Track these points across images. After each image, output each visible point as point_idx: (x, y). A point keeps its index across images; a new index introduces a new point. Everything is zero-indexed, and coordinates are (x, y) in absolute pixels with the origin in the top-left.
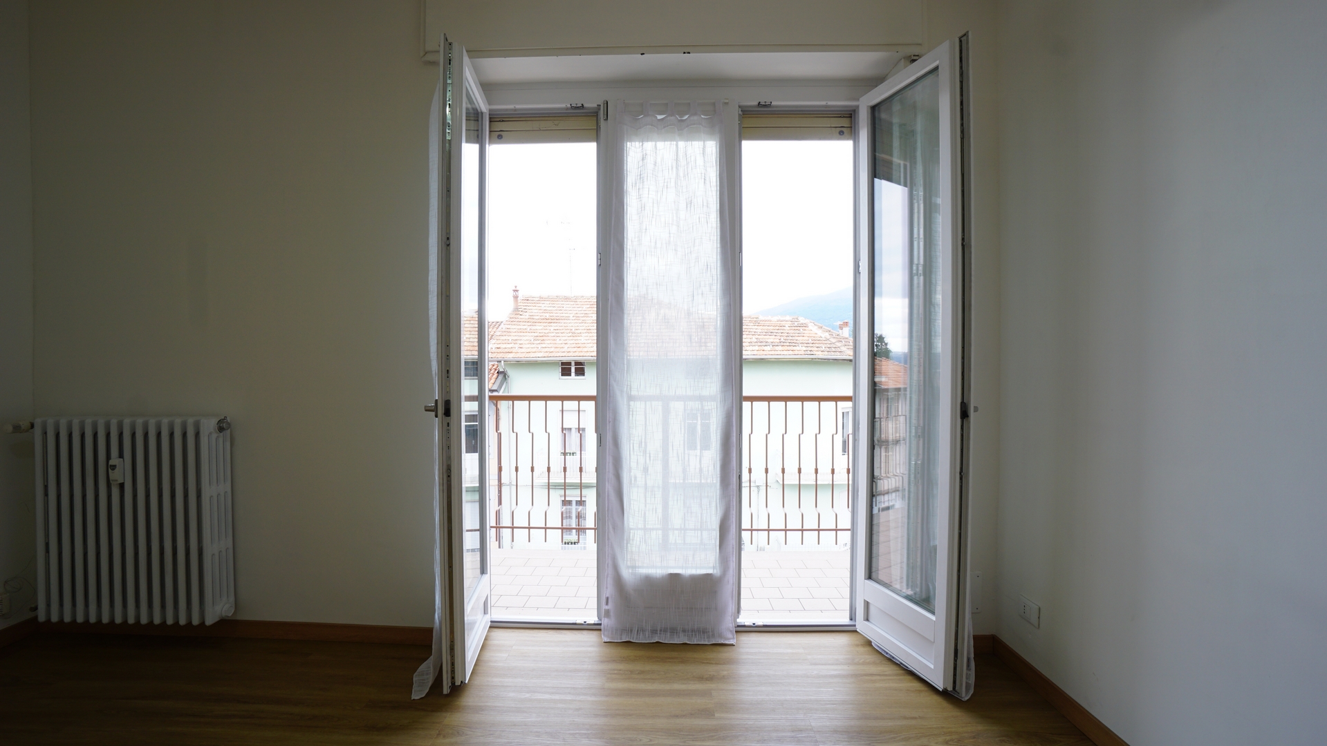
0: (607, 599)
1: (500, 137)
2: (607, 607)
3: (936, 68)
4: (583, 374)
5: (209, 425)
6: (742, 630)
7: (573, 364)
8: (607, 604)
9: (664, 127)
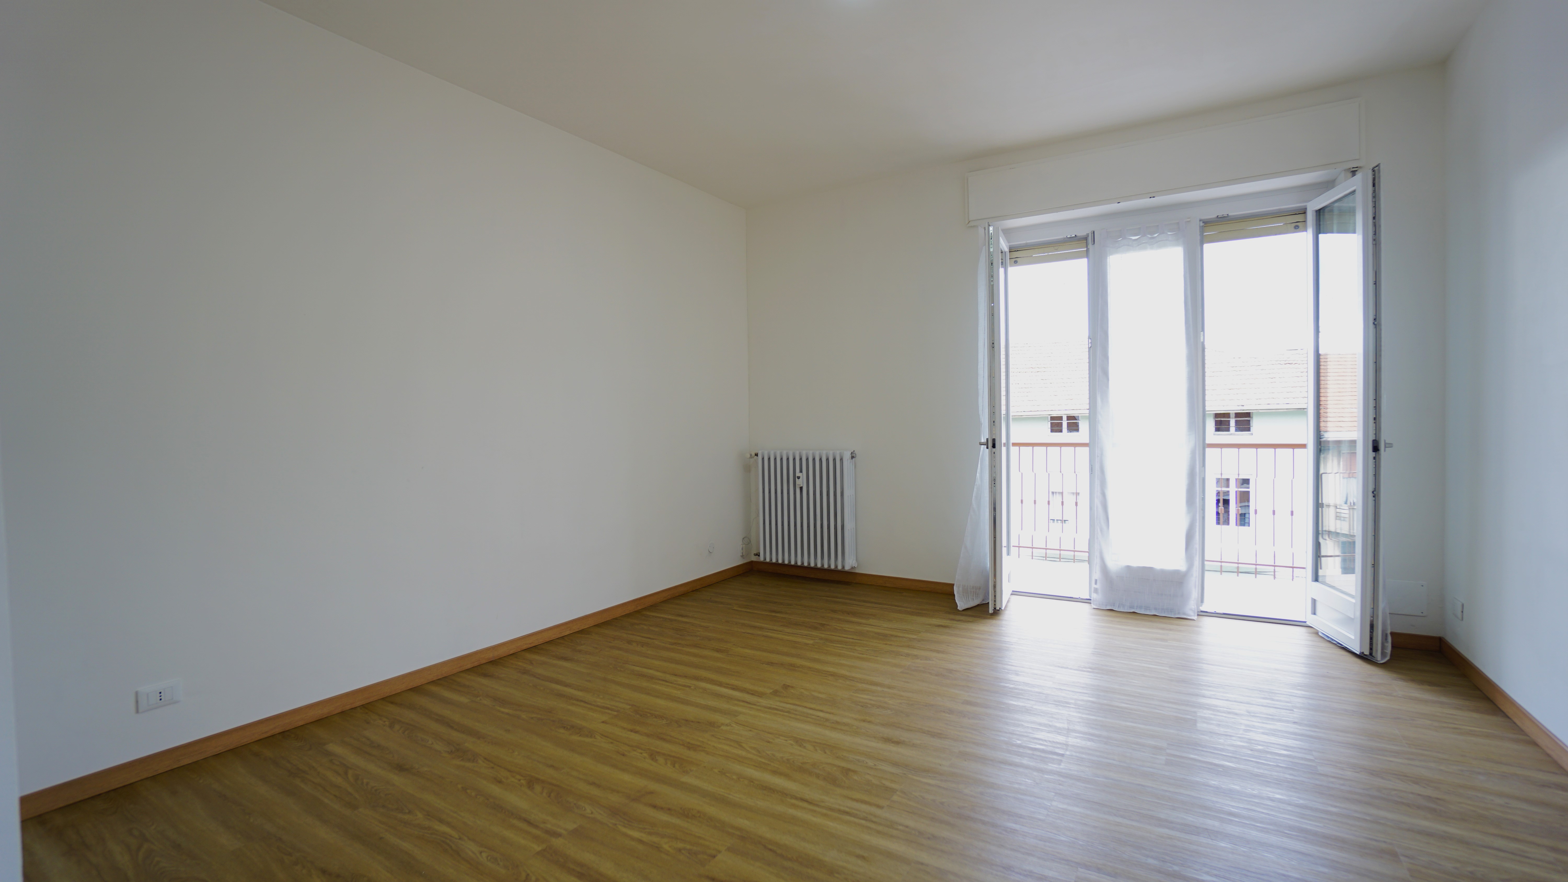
0: (1096, 580)
1: (1016, 262)
2: (1096, 586)
3: (1354, 191)
4: (1077, 430)
5: (847, 456)
6: (1203, 614)
7: (1065, 418)
8: (1096, 583)
9: (1138, 245)
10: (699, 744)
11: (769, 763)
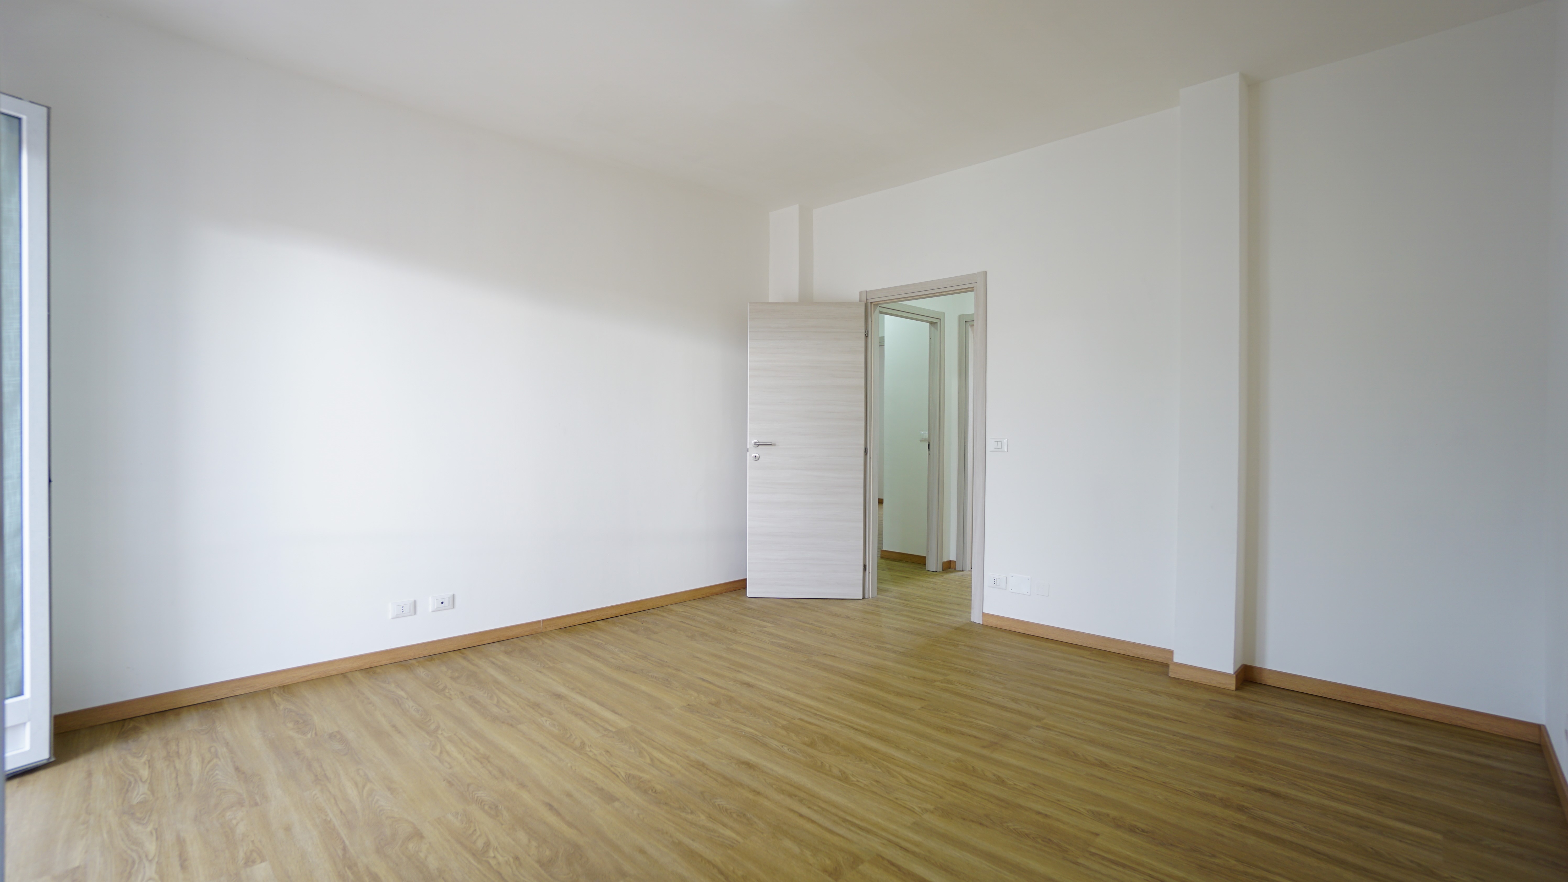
10: (955, 789)
11: (879, 760)
